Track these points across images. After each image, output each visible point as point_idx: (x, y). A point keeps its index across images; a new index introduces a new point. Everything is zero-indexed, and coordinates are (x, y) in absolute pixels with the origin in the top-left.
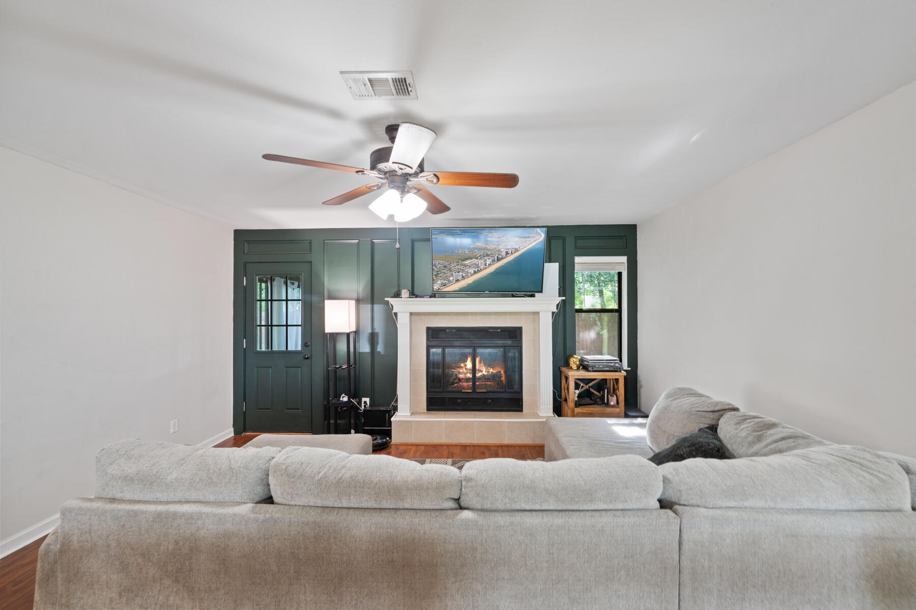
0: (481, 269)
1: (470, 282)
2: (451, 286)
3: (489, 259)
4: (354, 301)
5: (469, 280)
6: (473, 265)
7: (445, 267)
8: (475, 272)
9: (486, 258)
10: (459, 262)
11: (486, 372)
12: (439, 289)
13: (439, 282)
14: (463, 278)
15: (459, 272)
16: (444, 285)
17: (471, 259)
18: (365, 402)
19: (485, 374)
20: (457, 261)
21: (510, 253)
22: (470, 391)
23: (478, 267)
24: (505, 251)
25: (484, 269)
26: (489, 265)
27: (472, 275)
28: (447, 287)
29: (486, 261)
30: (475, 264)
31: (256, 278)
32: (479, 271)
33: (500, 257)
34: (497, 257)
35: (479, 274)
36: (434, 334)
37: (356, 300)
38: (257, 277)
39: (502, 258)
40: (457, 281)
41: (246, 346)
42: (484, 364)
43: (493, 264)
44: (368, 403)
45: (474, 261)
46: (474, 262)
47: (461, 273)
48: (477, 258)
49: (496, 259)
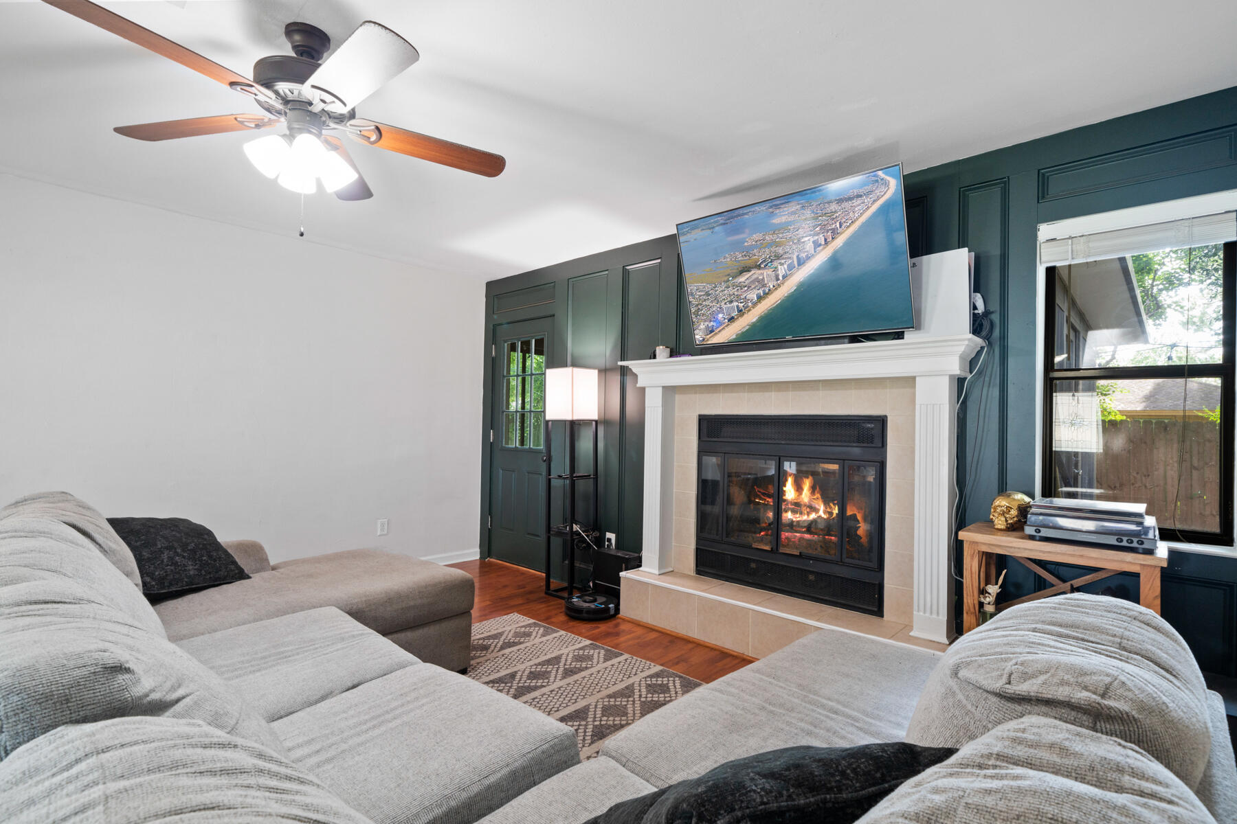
0: (769, 290)
1: (754, 320)
2: (723, 332)
3: (782, 264)
4: (596, 371)
5: (752, 317)
6: (753, 282)
7: (708, 294)
8: (760, 298)
9: (775, 263)
10: (728, 281)
11: (824, 513)
12: (704, 340)
13: (702, 326)
14: (741, 312)
15: (731, 302)
16: (712, 331)
17: (749, 271)
18: (609, 540)
19: (824, 516)
20: (726, 279)
21: (823, 243)
22: (767, 548)
23: (764, 286)
24: (812, 240)
25: (776, 288)
26: (784, 277)
27: (755, 304)
28: (716, 334)
29: (776, 269)
30: (757, 280)
31: (504, 345)
32: (766, 294)
33: (804, 255)
34: (798, 256)
35: (767, 300)
36: (711, 428)
37: (600, 371)
38: (506, 344)
39: (808, 258)
40: (732, 319)
41: (494, 440)
42: (822, 495)
43: (791, 275)
44: (613, 542)
45: (755, 273)
46: (755, 276)
47: (735, 304)
48: (759, 267)
49: (796, 263)
